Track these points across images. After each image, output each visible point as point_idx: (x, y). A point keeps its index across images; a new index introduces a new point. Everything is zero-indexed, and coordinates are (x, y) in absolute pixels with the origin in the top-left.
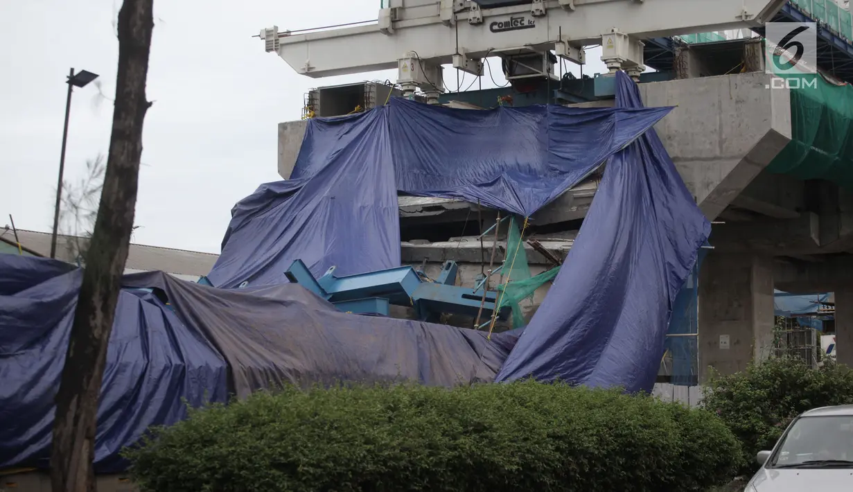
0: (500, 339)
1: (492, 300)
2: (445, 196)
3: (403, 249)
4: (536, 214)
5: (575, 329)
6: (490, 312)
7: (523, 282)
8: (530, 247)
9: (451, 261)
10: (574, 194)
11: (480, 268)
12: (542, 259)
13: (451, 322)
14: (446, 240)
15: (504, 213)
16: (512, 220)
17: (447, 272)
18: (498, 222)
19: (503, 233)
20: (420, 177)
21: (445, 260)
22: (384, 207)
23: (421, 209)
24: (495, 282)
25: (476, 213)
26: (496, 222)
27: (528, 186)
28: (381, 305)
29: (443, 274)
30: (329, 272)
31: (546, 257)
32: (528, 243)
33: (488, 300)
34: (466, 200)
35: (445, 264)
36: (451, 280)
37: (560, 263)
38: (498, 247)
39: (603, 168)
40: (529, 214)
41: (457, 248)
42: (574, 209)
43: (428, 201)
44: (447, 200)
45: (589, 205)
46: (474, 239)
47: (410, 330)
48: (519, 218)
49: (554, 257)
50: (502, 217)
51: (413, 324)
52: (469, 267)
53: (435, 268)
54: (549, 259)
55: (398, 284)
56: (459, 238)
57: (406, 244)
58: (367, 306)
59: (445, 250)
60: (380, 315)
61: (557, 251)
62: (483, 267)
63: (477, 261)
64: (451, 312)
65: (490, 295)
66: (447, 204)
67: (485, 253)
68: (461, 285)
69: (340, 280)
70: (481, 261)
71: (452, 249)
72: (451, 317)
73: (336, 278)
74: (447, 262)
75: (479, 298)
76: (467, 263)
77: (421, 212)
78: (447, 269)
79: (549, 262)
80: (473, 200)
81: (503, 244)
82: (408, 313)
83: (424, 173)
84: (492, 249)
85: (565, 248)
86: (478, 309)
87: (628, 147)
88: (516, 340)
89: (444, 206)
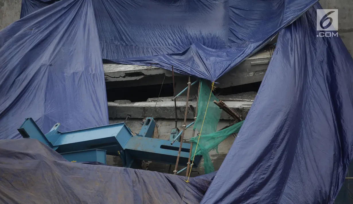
0: (197, 183)
1: (187, 150)
2: (144, 64)
3: (110, 108)
4: (220, 79)
5: (256, 173)
6: (186, 159)
7: (211, 135)
8: (215, 106)
9: (150, 118)
10: (252, 62)
11: (174, 123)
12: (226, 116)
13: (151, 168)
14: (145, 100)
15: (194, 78)
16: (201, 84)
17: (147, 127)
18: (189, 85)
19: (193, 94)
20: (121, 47)
21: (145, 117)
22: (93, 73)
23: (124, 75)
24: (188, 135)
25: (171, 77)
26: (187, 85)
27: (212, 56)
28: (100, 155)
29: (145, 129)
30: (54, 128)
31: (230, 114)
32: (215, 103)
33: (183, 150)
34: (162, 67)
35: (145, 121)
36: (150, 134)
37: (241, 119)
38: (189, 106)
39: (275, 40)
40: (215, 79)
41: (155, 107)
42: (251, 74)
43: (130, 68)
44: (145, 67)
45: (264, 71)
46: (168, 99)
47: (127, 176)
48: (207, 83)
49: (236, 114)
50: (192, 82)
51: (128, 171)
52: (164, 123)
53: (137, 124)
54: (232, 116)
55: (113, 138)
56: (156, 99)
57: (112, 104)
58: (89, 156)
59: (144, 109)
60: (100, 164)
61: (238, 110)
62: (176, 122)
63: (171, 117)
64: (150, 160)
65: (185, 146)
66: (146, 71)
67: (178, 111)
68: (158, 137)
69: (63, 135)
70: (175, 118)
71: (150, 108)
72: (150, 164)
73: (61, 133)
74: (147, 118)
75: (176, 149)
76: (163, 119)
77: (124, 77)
78: (147, 124)
79: (231, 118)
80: (167, 67)
81: (194, 104)
82: (114, 161)
83: (124, 44)
84: (184, 108)
85: (244, 106)
86: (176, 157)
87: (295, 22)
88: (210, 183)
89: (143, 72)
